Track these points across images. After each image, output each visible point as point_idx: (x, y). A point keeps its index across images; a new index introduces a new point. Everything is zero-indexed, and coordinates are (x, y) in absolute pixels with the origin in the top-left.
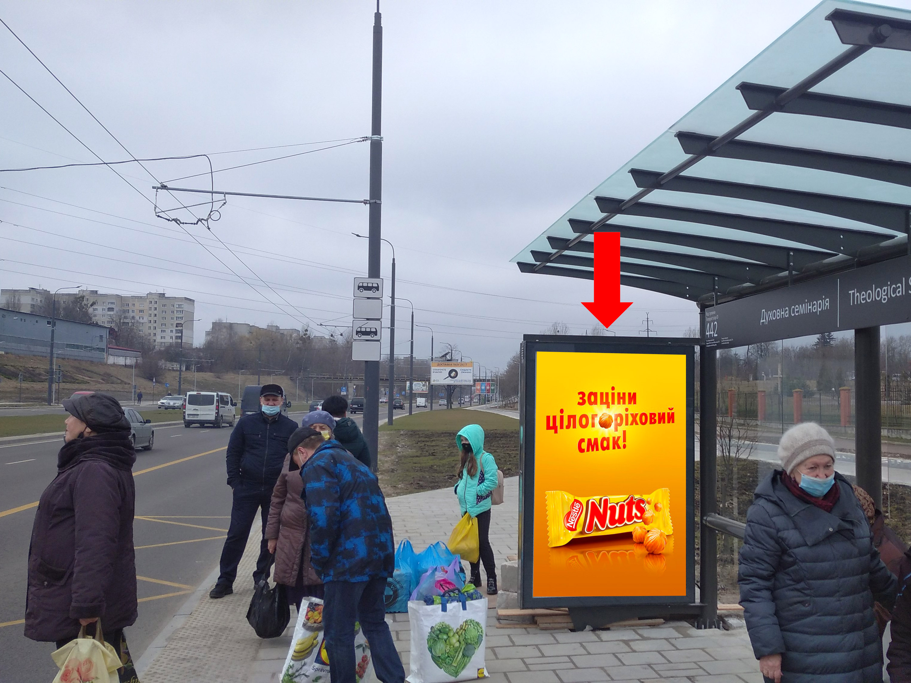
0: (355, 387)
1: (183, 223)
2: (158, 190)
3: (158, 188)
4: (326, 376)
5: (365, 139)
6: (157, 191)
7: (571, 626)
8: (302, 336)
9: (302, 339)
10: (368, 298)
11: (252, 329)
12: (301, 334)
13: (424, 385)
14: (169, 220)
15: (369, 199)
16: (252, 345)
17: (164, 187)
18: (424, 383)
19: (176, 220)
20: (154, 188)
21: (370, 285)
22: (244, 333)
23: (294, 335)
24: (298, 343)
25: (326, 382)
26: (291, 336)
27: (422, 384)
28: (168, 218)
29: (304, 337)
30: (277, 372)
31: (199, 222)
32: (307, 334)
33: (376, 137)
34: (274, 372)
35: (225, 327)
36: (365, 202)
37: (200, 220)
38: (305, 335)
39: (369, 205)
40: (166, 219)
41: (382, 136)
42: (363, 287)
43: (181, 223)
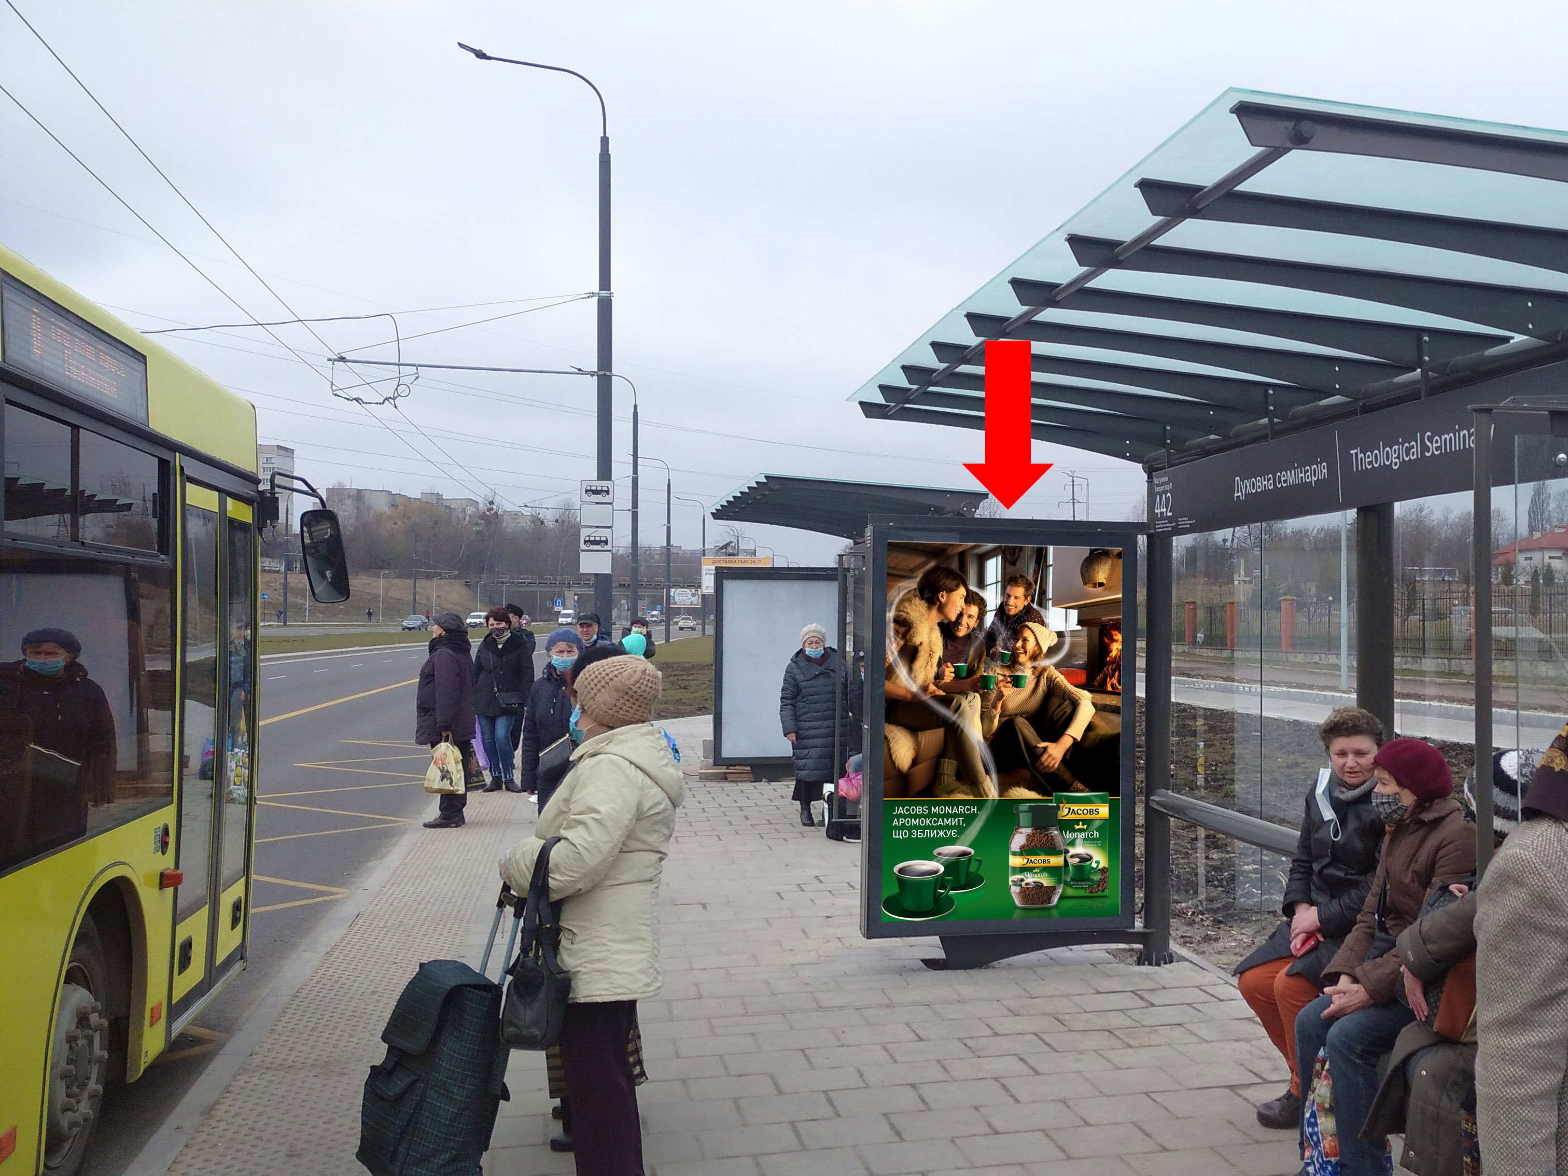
0: (576, 598)
1: (366, 403)
2: (335, 363)
3: (335, 360)
4: (526, 581)
5: (592, 295)
6: (333, 364)
7: (752, 779)
8: (484, 513)
9: (483, 516)
10: (597, 503)
11: (395, 500)
12: (482, 507)
13: (693, 595)
14: (348, 399)
15: (596, 370)
16: (396, 527)
17: (342, 359)
18: (693, 590)
19: (357, 400)
20: (329, 360)
21: (599, 488)
22: (382, 505)
23: (470, 510)
24: (477, 524)
25: (526, 589)
26: (464, 510)
27: (690, 593)
28: (348, 397)
29: (488, 513)
30: (445, 573)
31: (386, 401)
32: (492, 509)
33: (604, 293)
34: (439, 574)
35: (349, 497)
36: (592, 374)
37: (387, 399)
38: (489, 510)
39: (596, 377)
40: (346, 398)
41: (612, 291)
42: (591, 490)
43: (364, 403)
